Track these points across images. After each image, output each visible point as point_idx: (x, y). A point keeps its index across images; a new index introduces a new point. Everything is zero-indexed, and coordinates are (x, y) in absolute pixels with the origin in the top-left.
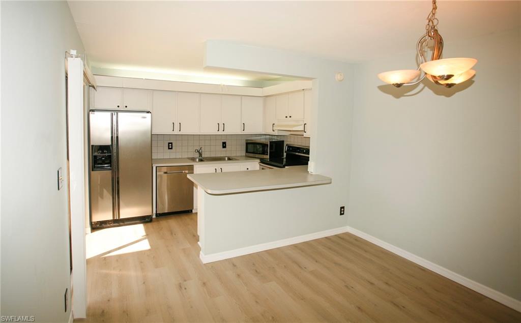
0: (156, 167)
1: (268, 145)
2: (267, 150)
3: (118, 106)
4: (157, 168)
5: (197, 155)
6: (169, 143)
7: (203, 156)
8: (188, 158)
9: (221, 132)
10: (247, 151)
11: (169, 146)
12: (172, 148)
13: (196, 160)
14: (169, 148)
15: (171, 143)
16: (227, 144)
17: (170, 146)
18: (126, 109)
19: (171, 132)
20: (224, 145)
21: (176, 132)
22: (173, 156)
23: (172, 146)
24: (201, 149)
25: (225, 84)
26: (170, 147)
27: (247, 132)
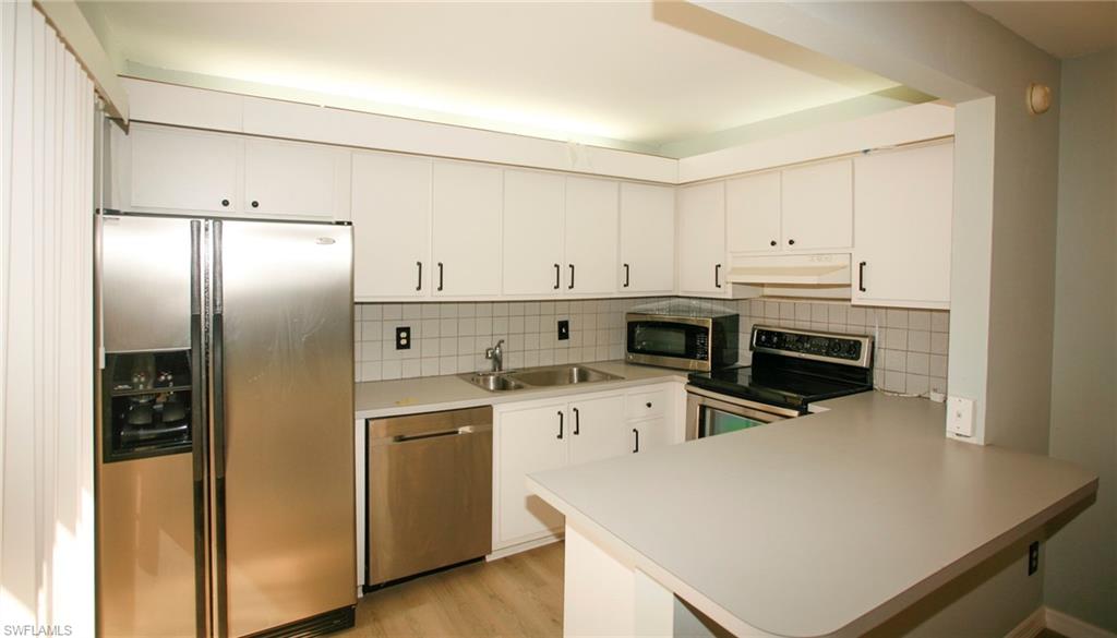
0: (367, 421)
1: (707, 329)
2: (705, 345)
3: (226, 203)
4: (371, 423)
5: (488, 365)
6: (399, 330)
7: (504, 366)
8: (461, 376)
9: (563, 293)
10: (631, 348)
11: (399, 339)
12: (407, 346)
13: (486, 381)
14: (399, 346)
15: (407, 330)
16: (570, 328)
17: (403, 338)
18: (255, 213)
19: (410, 294)
20: (563, 330)
21: (429, 294)
22: (412, 371)
23: (408, 338)
24: (499, 345)
25: (581, 143)
26: (404, 342)
27: (635, 290)
